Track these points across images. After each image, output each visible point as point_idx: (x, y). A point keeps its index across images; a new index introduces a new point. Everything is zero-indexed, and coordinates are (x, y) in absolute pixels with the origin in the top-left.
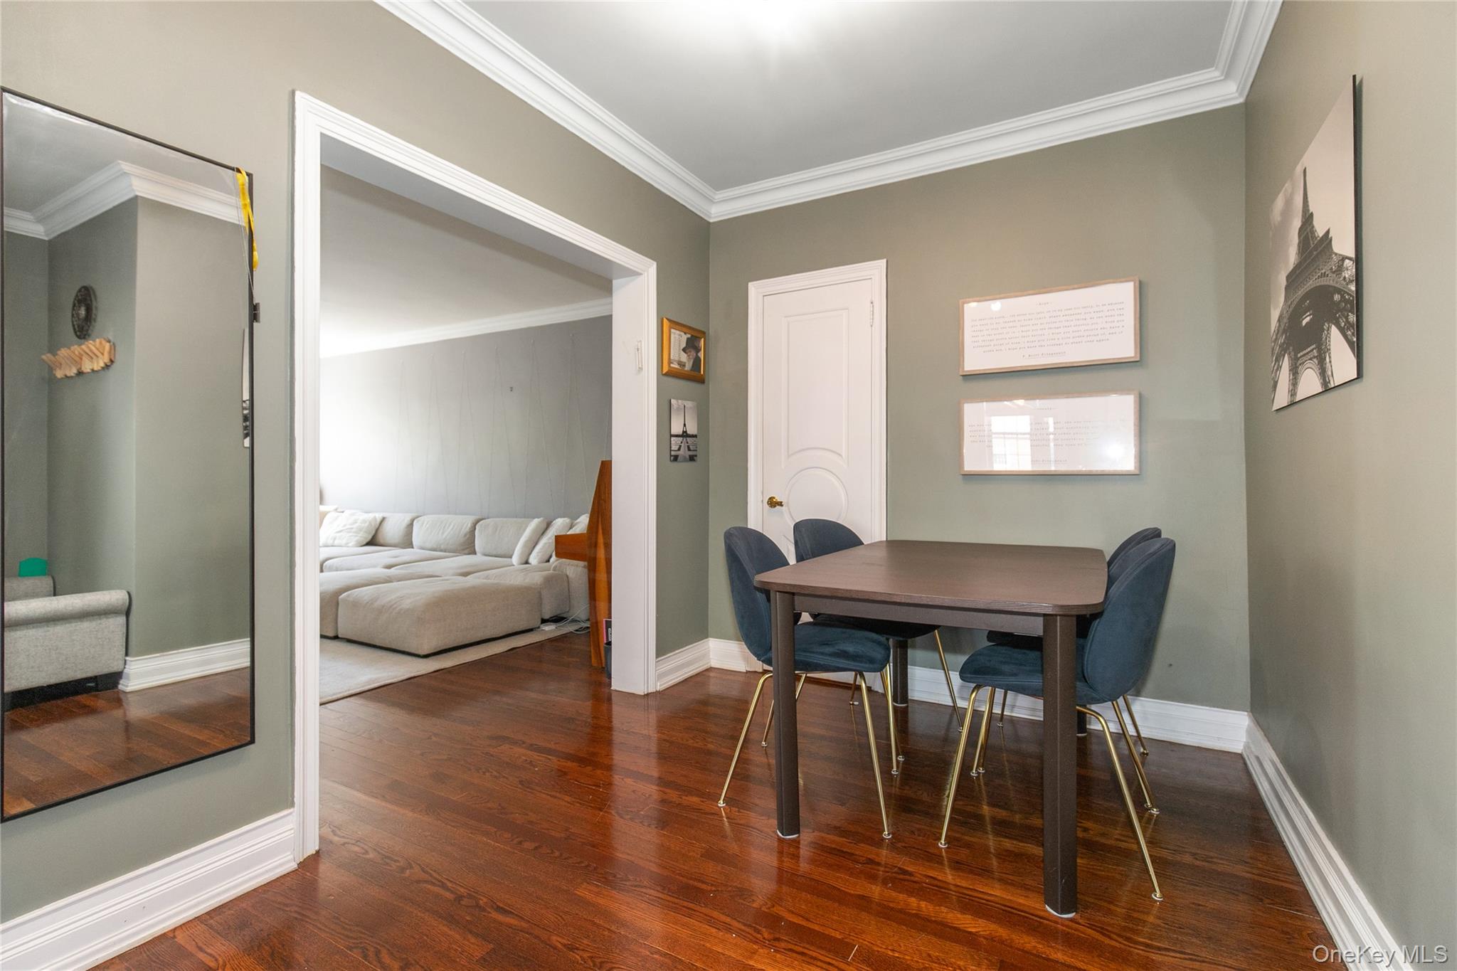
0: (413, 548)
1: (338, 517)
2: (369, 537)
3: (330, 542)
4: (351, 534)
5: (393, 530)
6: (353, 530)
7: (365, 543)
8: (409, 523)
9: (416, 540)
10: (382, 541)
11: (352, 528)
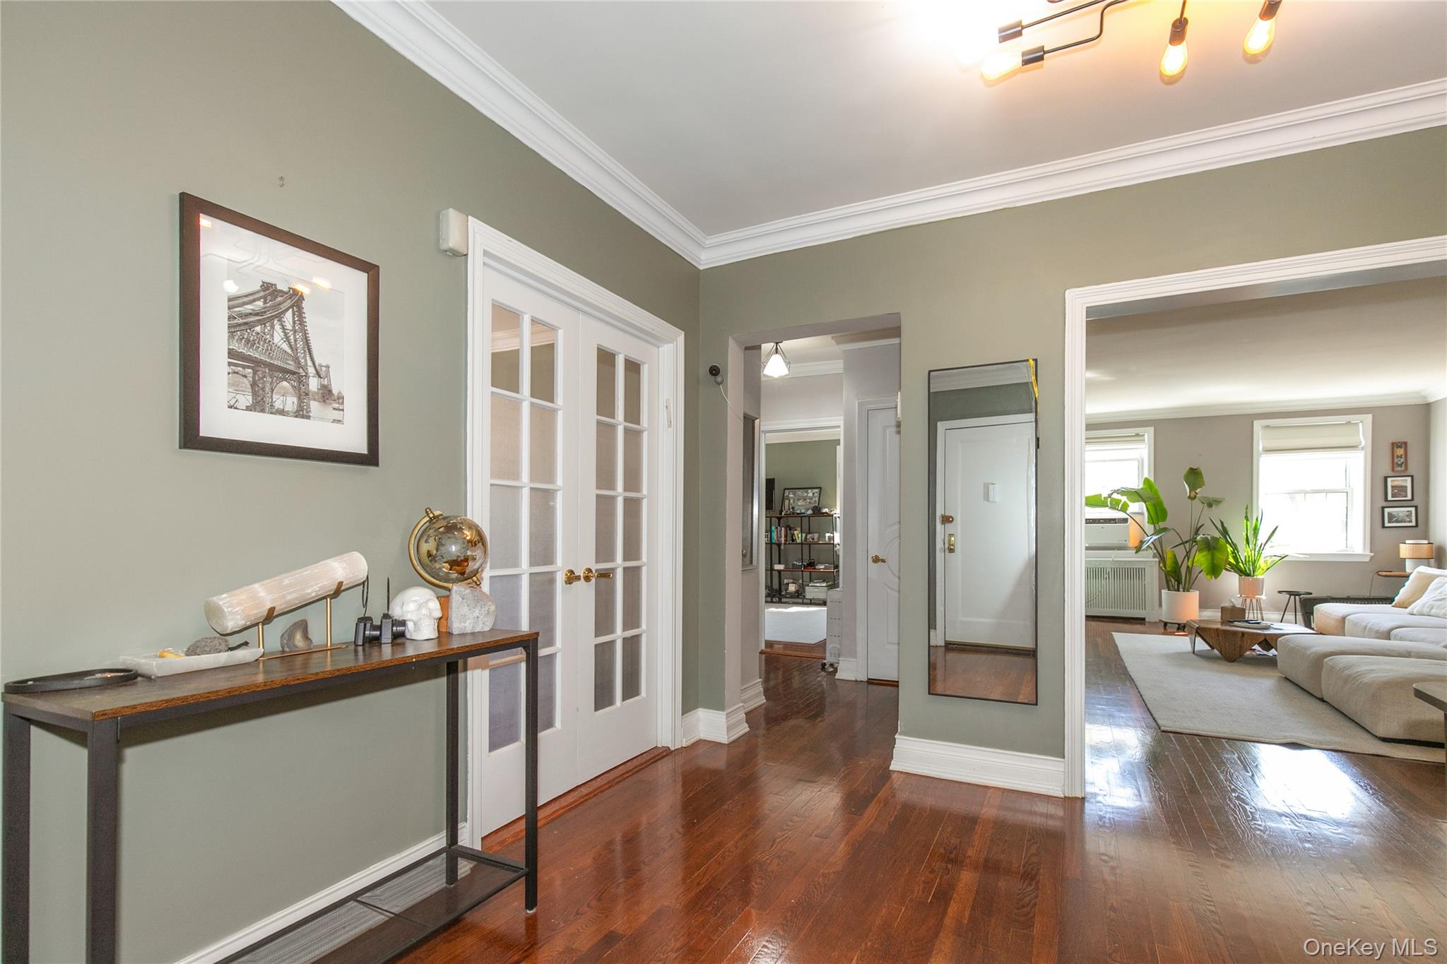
3: (1425, 610)
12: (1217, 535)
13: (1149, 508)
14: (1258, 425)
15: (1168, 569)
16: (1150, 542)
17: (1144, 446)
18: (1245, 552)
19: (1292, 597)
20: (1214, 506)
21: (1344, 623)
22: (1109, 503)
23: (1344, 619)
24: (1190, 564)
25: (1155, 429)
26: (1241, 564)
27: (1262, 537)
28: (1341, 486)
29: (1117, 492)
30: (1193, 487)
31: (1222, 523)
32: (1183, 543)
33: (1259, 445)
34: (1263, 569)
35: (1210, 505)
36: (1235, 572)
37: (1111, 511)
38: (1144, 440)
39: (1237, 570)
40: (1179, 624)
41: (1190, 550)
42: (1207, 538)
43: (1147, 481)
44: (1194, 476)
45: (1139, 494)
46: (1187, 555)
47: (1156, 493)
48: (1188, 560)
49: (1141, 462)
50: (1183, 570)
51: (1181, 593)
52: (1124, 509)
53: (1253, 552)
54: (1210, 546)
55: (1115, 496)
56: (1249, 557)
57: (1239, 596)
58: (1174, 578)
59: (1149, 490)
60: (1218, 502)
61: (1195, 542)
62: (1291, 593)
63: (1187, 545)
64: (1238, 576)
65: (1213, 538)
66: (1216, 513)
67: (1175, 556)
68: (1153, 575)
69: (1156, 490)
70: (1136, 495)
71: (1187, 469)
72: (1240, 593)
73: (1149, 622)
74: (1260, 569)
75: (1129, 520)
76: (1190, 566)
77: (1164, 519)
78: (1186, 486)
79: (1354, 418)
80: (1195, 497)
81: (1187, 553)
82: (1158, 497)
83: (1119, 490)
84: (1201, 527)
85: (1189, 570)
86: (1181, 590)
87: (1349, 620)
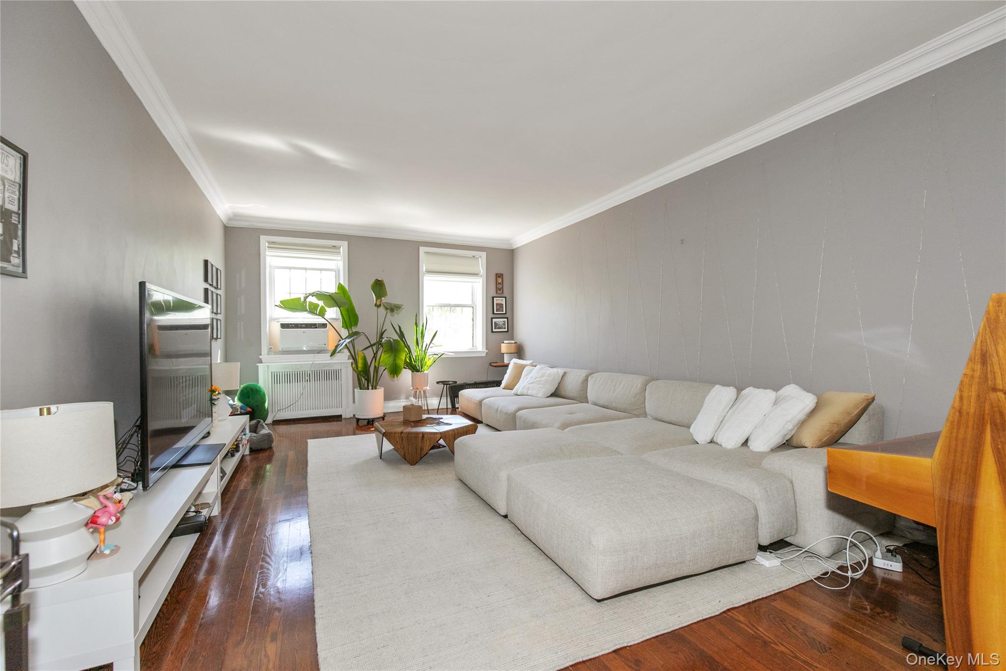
0: (588, 403)
1: (532, 370)
2: (552, 390)
3: (525, 392)
4: (539, 386)
5: (572, 384)
6: (542, 382)
7: (550, 394)
8: (585, 378)
9: (591, 395)
10: (563, 393)
11: (541, 381)
12: (396, 337)
13: (343, 313)
14: (422, 249)
15: (359, 369)
16: (344, 344)
17: (340, 258)
18: (416, 352)
19: (445, 386)
20: (395, 311)
21: (481, 405)
22: (308, 308)
23: (481, 402)
24: (377, 365)
25: (348, 243)
26: (413, 362)
27: (427, 340)
28: (469, 303)
29: (312, 295)
30: (379, 297)
31: (400, 327)
32: (371, 346)
33: (423, 267)
34: (427, 366)
35: (392, 310)
36: (409, 369)
37: (310, 316)
38: (340, 253)
39: (411, 368)
40: (368, 419)
41: (377, 352)
42: (390, 340)
43: (340, 287)
44: (379, 287)
45: (332, 298)
46: (374, 356)
47: (349, 299)
48: (375, 361)
49: (337, 272)
50: (372, 370)
51: (370, 391)
52: (322, 314)
53: (421, 352)
54: (393, 348)
55: (311, 299)
56: (418, 356)
57: (412, 388)
58: (364, 378)
59: (342, 295)
60: (398, 307)
61: (381, 344)
62: (444, 383)
63: (374, 348)
64: (411, 371)
65: (394, 340)
66: (397, 319)
67: (365, 357)
68: (348, 375)
69: (349, 296)
70: (332, 300)
71: (374, 280)
72: (412, 386)
73: (345, 419)
74: (426, 366)
75: (328, 326)
76: (377, 366)
77: (356, 324)
78: (373, 294)
79: (477, 253)
80: (380, 305)
81: (375, 354)
82: (351, 303)
83: (314, 293)
84: (385, 331)
85: (376, 369)
86: (370, 387)
87: (484, 403)
